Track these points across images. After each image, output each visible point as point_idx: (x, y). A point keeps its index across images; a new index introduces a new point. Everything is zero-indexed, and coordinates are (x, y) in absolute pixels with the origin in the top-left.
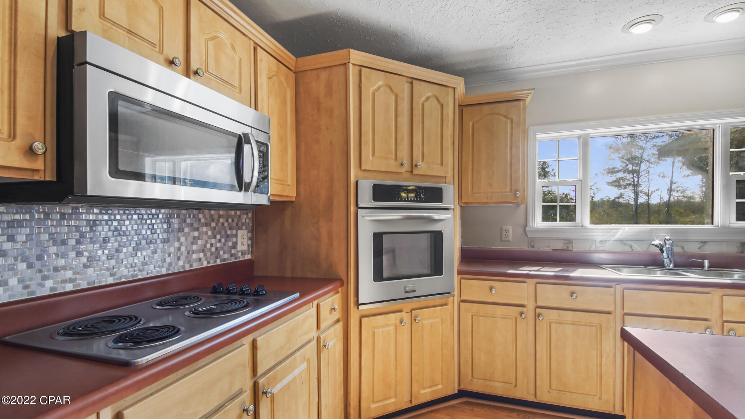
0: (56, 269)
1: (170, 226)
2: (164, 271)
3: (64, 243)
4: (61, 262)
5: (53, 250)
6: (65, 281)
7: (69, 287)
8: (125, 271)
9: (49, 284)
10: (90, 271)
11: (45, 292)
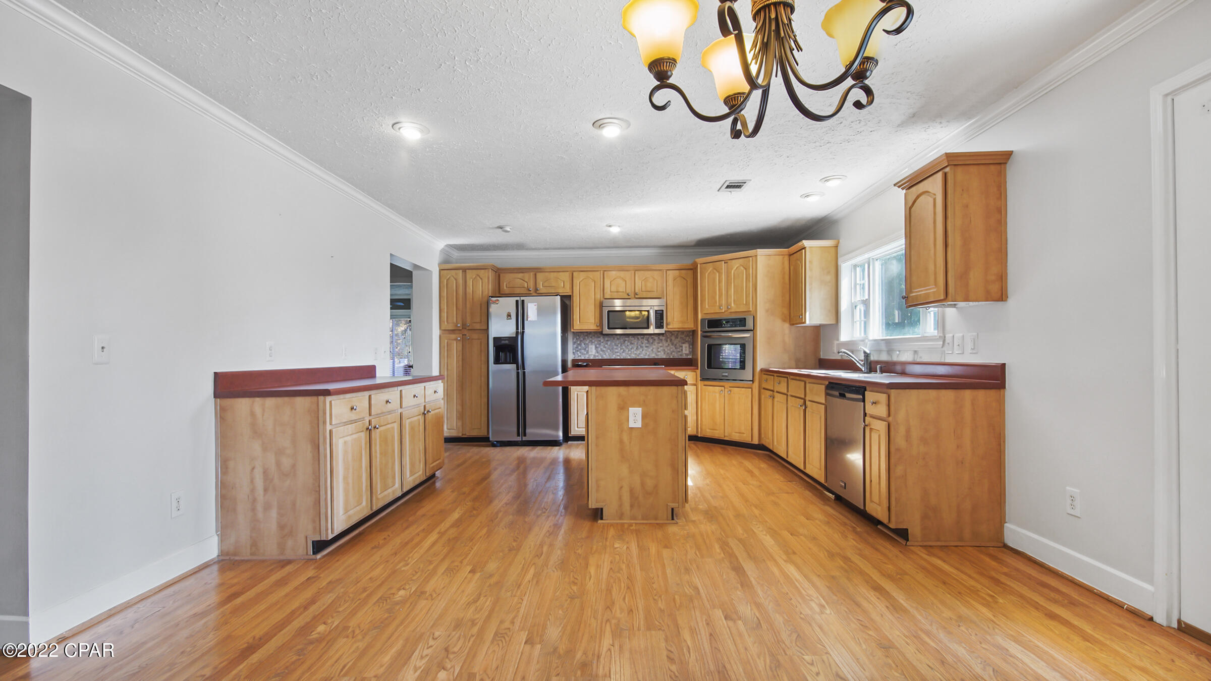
0: (616, 352)
1: (648, 341)
2: (646, 357)
3: (618, 346)
4: (617, 351)
5: (615, 347)
6: (618, 356)
7: (619, 358)
8: (633, 356)
9: (614, 356)
10: (624, 354)
11: (613, 358)
